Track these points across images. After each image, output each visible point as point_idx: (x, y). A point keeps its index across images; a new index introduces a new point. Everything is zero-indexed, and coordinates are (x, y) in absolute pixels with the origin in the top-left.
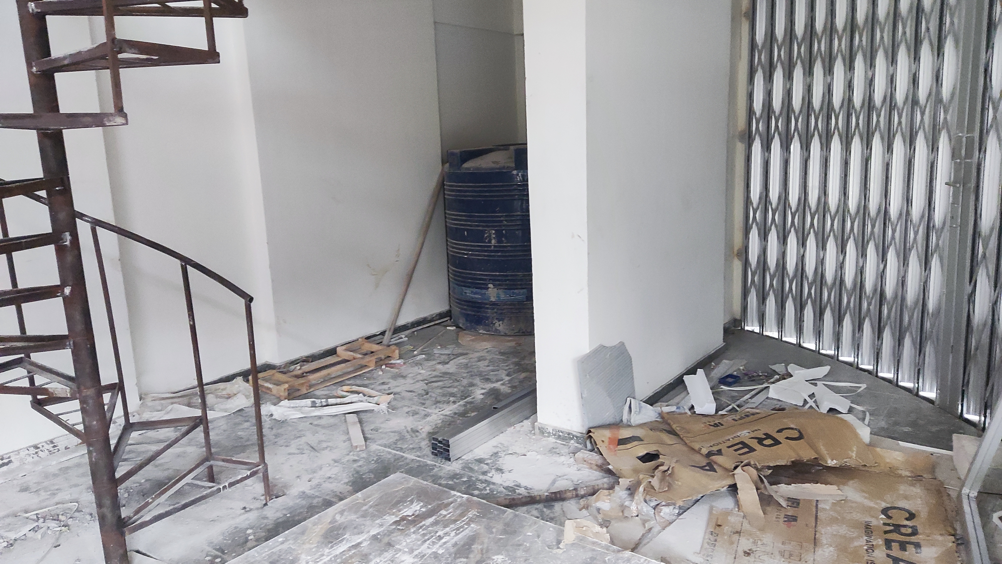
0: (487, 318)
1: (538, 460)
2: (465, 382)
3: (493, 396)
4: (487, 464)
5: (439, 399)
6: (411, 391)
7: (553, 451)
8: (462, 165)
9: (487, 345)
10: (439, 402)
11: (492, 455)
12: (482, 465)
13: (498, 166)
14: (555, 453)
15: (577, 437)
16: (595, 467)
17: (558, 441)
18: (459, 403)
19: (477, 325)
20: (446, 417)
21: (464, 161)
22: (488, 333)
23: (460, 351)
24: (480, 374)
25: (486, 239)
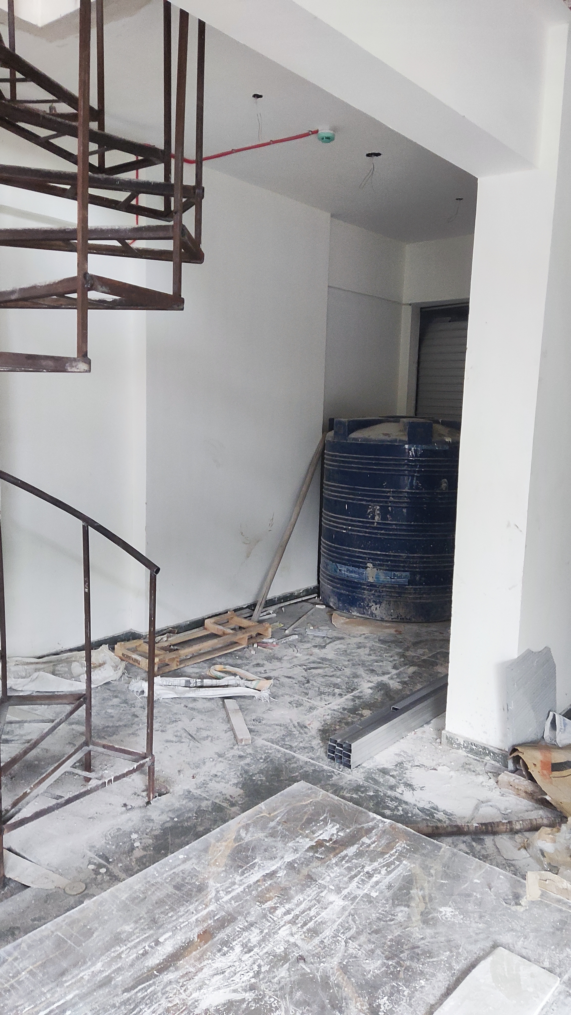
0: (363, 600)
1: (452, 777)
2: (348, 671)
3: (382, 692)
4: (392, 776)
5: (322, 689)
6: (290, 677)
7: (465, 767)
8: (349, 434)
9: (364, 630)
10: (324, 693)
11: (396, 765)
12: (387, 777)
13: (389, 439)
14: (469, 769)
15: (494, 753)
16: (524, 794)
17: (469, 755)
18: (346, 697)
19: (351, 606)
20: (336, 713)
21: (352, 431)
22: (362, 616)
23: (335, 634)
24: (363, 664)
25: (369, 514)
